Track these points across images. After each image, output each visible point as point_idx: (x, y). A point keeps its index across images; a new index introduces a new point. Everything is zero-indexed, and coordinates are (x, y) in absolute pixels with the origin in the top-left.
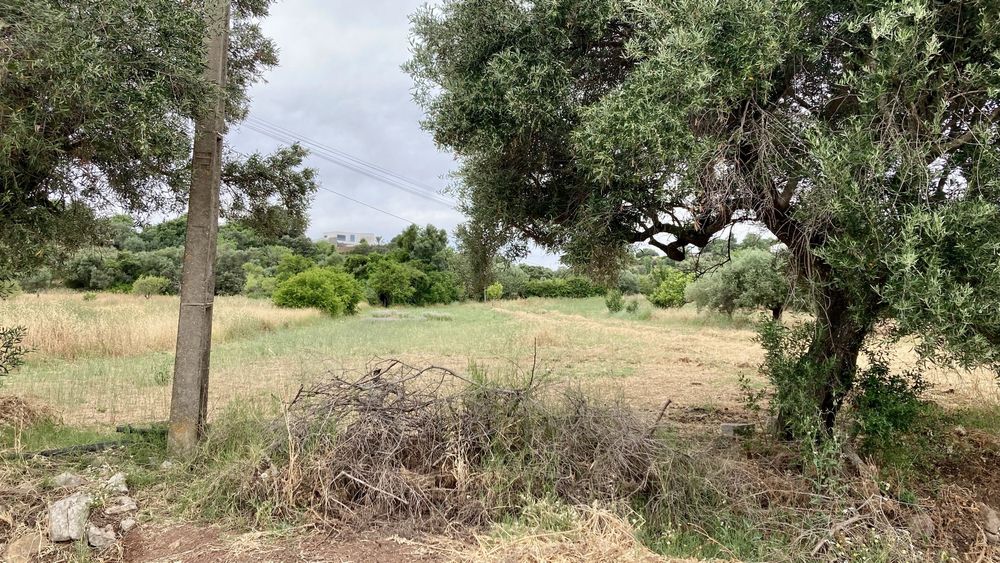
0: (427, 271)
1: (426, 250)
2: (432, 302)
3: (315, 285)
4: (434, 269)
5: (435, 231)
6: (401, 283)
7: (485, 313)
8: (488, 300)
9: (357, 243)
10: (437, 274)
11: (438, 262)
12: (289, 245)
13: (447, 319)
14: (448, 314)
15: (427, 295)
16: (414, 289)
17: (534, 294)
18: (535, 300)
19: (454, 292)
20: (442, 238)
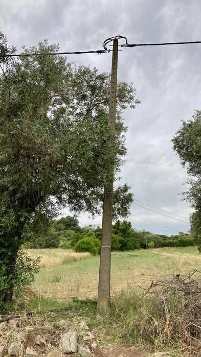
0: (125, 237)
1: (124, 229)
2: (127, 249)
3: (88, 243)
4: (127, 237)
5: (127, 222)
6: (116, 242)
7: (149, 253)
8: (148, 248)
9: (96, 228)
10: (129, 238)
11: (128, 234)
12: (73, 229)
13: (137, 256)
14: (136, 254)
15: (125, 247)
16: (120, 245)
17: (166, 246)
18: (166, 248)
19: (135, 246)
20: (129, 225)
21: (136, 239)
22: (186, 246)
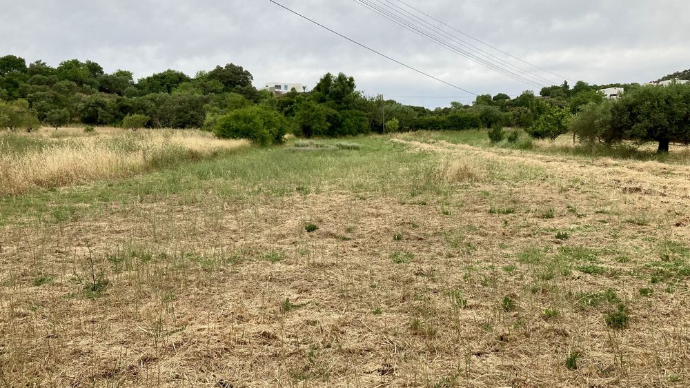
0: (339, 110)
1: (338, 93)
2: (343, 134)
4: (345, 108)
5: (345, 79)
6: (319, 119)
7: (386, 143)
8: (387, 132)
9: (289, 90)
10: (347, 112)
11: (347, 103)
12: (241, 92)
13: (356, 148)
14: (356, 144)
15: (339, 129)
16: (329, 124)
17: (422, 128)
18: (425, 133)
19: (360, 126)
20: (351, 84)
21: (363, 113)
22: (462, 129)
